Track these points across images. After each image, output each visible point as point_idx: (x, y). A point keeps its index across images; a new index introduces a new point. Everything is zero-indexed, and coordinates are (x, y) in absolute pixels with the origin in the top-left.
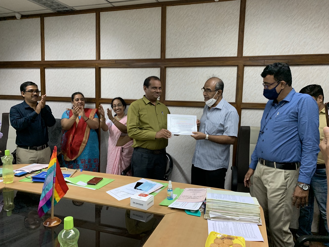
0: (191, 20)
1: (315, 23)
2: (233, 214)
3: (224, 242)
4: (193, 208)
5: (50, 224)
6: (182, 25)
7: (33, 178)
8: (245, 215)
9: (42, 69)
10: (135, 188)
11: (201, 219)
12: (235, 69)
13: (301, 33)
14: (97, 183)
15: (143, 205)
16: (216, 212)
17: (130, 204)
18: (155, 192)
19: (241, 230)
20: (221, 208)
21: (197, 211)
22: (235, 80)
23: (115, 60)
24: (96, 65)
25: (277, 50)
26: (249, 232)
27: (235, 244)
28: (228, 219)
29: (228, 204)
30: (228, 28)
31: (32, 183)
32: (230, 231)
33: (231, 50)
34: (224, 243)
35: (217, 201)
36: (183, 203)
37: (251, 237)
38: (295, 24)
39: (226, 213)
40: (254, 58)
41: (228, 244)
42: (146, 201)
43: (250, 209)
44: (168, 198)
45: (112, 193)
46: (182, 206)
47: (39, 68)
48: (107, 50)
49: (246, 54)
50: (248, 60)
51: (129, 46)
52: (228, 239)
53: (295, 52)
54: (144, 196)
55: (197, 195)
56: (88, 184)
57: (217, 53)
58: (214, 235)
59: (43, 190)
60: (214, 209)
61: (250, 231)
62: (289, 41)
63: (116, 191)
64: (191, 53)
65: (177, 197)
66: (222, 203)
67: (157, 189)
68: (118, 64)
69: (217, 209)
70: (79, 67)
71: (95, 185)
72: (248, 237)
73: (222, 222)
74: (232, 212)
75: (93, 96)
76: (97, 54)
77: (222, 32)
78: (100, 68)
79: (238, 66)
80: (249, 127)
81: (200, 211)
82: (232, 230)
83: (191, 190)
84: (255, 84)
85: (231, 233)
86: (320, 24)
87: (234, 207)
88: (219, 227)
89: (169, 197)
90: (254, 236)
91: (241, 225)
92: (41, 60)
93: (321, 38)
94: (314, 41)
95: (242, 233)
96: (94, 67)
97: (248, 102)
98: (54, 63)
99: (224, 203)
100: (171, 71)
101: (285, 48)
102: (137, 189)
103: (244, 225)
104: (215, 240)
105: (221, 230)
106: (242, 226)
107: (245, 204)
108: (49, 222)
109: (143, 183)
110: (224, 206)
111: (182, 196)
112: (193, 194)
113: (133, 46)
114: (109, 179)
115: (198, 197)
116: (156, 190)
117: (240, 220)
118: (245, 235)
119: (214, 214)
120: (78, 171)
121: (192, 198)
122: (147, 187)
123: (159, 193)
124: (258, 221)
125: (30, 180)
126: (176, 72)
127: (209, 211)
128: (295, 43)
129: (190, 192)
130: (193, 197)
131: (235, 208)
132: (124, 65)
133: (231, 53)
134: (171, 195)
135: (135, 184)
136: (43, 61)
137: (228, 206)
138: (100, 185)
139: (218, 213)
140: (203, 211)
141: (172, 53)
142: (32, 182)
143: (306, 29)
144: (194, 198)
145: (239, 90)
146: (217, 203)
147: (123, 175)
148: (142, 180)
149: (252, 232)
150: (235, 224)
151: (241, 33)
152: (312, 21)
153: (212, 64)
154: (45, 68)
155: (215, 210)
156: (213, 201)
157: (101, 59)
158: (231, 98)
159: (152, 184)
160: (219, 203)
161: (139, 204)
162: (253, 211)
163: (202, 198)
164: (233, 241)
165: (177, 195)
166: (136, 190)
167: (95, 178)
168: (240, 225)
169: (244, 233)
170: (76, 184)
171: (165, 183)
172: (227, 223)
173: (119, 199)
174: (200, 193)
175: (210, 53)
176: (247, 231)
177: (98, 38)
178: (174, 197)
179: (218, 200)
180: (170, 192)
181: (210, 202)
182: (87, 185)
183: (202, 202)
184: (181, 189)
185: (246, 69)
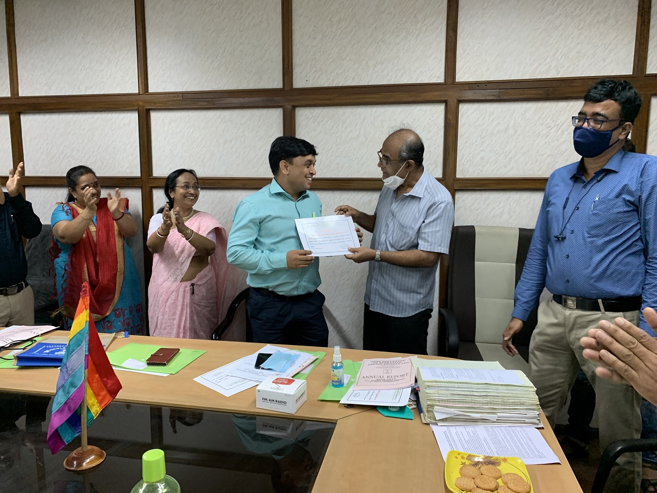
0: (345, 7)
1: (598, 13)
2: (483, 409)
3: (482, 472)
4: (394, 401)
5: (80, 464)
6: (327, 17)
7: (19, 358)
8: (510, 409)
9: (14, 114)
10: (258, 366)
11: (415, 424)
12: (440, 109)
13: (572, 34)
14: (168, 361)
15: (285, 403)
16: (447, 407)
17: (255, 401)
18: (302, 372)
19: (505, 441)
20: (457, 398)
21: (402, 409)
22: (440, 131)
23: (183, 93)
24: (138, 105)
25: (524, 68)
26: (524, 445)
27: (507, 474)
28: (475, 421)
29: (470, 388)
30: (425, 23)
31: (17, 370)
32: (486, 448)
33: (430, 69)
34: (482, 474)
35: (447, 385)
36: (369, 393)
37: (532, 456)
38: (560, 15)
39: (469, 408)
40: (478, 86)
41: (492, 475)
42: (293, 394)
43: (517, 395)
44: (334, 383)
45: (206, 380)
46: (370, 399)
47: (5, 113)
48: (163, 70)
49: (463, 77)
50: (467, 88)
51: (212, 61)
52: (486, 465)
53: (559, 72)
54: (286, 382)
55: (393, 374)
56: (149, 364)
57: (402, 76)
58: (456, 458)
59: (61, 387)
60: (443, 400)
61: (526, 442)
62: (548, 51)
63: (215, 375)
64: (347, 76)
65: (353, 380)
66: (458, 388)
67: (305, 365)
68: (189, 101)
69: (448, 401)
70: (101, 109)
71: (165, 365)
72: (527, 456)
73: (463, 427)
74: (481, 404)
75: (136, 172)
76: (141, 79)
77: (412, 32)
78: (148, 112)
79: (446, 102)
80: (473, 227)
81: (410, 408)
82: (487, 444)
83: (376, 363)
84: (483, 138)
85: (488, 451)
86: (609, 14)
87: (484, 394)
88: (460, 440)
89: (337, 382)
90: (537, 454)
91: (504, 431)
92: (10, 96)
93: (610, 44)
94: (598, 49)
95: (510, 449)
96: (135, 108)
97: (468, 176)
98: (40, 101)
99: (462, 388)
100: (306, 115)
101: (540, 64)
102: (263, 368)
103: (510, 430)
104: (461, 469)
105: (466, 446)
106: (506, 434)
107: (505, 385)
108: (77, 460)
109: (272, 354)
110: (463, 393)
111: (362, 376)
112: (385, 372)
113: (220, 62)
114: (194, 350)
115: (397, 378)
116: (301, 368)
117: (498, 421)
118: (517, 452)
119: (444, 413)
120: (118, 337)
121: (384, 381)
122: (284, 363)
123: (311, 374)
124: (535, 421)
125: (13, 364)
126: (318, 117)
127: (432, 406)
128: (561, 53)
129: (377, 368)
130: (386, 379)
131: (487, 396)
132: (201, 103)
133: (432, 75)
134: (340, 378)
135: (254, 358)
136: (16, 97)
137: (472, 393)
138: (176, 365)
139: (452, 410)
140: (415, 406)
141: (306, 76)
142: (17, 367)
143: (581, 25)
144: (388, 381)
145: (451, 152)
146: (446, 387)
147: (215, 339)
148: (267, 348)
149: (531, 444)
150: (491, 430)
151: (451, 34)
152: (592, 9)
153: (392, 100)
154: (19, 113)
155: (446, 403)
156: (439, 384)
157: (151, 90)
158: (433, 170)
159: (291, 355)
160: (452, 387)
161: (276, 401)
162: (523, 400)
163: (407, 378)
164: (498, 467)
165: (350, 376)
166: (260, 370)
167: (161, 350)
168: (501, 430)
169: (515, 448)
170: (122, 365)
171: (316, 351)
172: (473, 429)
173: (228, 394)
174: (397, 368)
175: (388, 75)
176: (521, 444)
177: (141, 44)
178: (346, 382)
179: (447, 382)
180: (338, 370)
181: (432, 386)
182: (146, 366)
183: (411, 388)
184: (354, 363)
185: (462, 108)
